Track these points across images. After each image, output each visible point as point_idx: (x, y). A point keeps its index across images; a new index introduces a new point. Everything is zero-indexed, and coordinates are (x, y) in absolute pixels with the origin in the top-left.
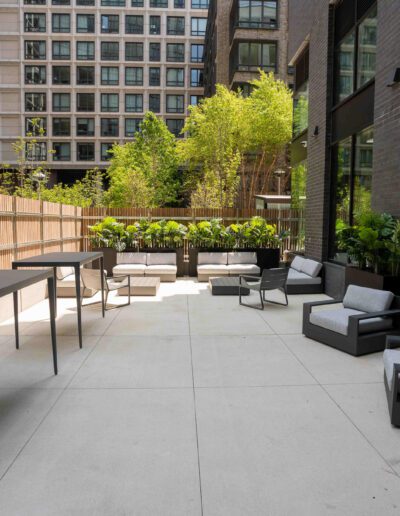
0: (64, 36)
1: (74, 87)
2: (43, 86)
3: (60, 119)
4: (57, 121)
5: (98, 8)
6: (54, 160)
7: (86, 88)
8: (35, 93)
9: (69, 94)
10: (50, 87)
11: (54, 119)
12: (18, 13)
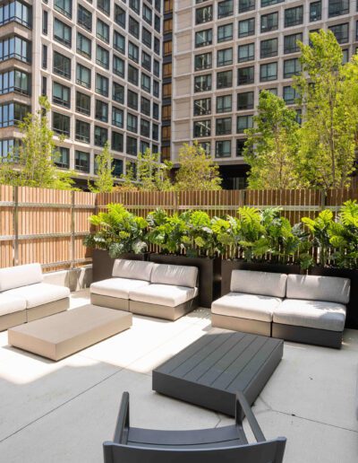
0: (227, 44)
1: (236, 88)
2: (209, 92)
3: (223, 119)
4: (220, 122)
5: (259, 10)
6: (216, 157)
7: (246, 87)
8: (203, 100)
9: (231, 95)
10: (214, 91)
11: (217, 120)
12: (190, 34)
